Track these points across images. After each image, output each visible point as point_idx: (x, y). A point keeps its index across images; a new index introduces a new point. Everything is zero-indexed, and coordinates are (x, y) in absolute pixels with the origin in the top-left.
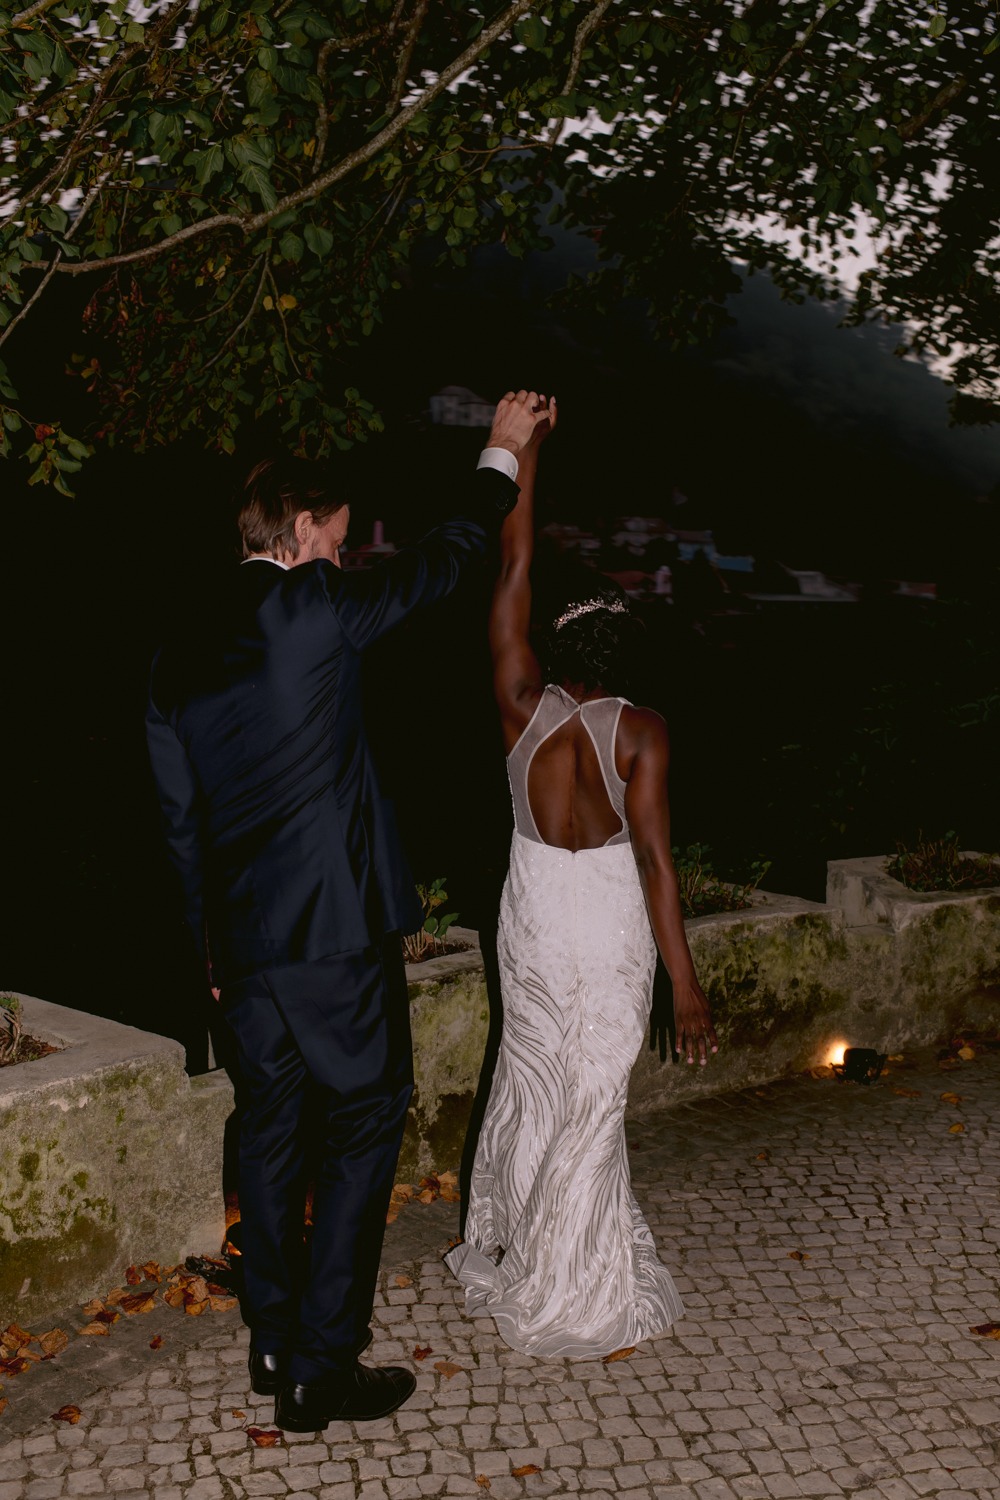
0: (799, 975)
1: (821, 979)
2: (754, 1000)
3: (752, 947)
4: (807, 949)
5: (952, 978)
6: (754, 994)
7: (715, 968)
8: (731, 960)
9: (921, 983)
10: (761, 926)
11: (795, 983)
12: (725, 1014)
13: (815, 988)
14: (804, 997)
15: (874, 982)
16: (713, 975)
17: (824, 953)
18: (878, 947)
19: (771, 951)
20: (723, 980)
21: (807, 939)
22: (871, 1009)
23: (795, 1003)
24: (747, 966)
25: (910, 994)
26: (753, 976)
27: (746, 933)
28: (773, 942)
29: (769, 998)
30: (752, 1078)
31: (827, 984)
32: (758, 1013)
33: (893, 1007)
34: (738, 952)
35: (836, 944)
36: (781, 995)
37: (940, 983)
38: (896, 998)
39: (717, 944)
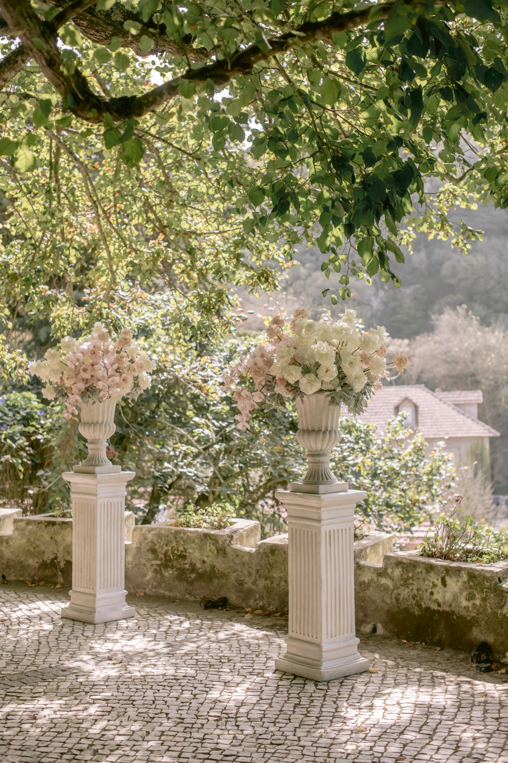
0: (206, 559)
1: (215, 564)
2: (186, 564)
3: (184, 541)
4: (208, 548)
5: (280, 581)
6: (186, 561)
7: (167, 545)
8: (174, 544)
9: (266, 580)
10: (189, 534)
11: (204, 562)
12: (172, 565)
13: (213, 567)
14: (208, 569)
15: (242, 572)
16: (166, 548)
17: (215, 552)
18: (243, 557)
19: (193, 545)
20: (170, 552)
21: (208, 544)
22: (241, 584)
23: (205, 571)
24: (181, 548)
25: (261, 583)
26: (184, 553)
27: (182, 535)
28: (194, 542)
29: (193, 565)
30: (187, 596)
31: (218, 566)
32: (188, 570)
33: (253, 587)
34: (177, 542)
35: (221, 550)
36: (198, 565)
37: (276, 582)
38: (254, 583)
39: (167, 536)
